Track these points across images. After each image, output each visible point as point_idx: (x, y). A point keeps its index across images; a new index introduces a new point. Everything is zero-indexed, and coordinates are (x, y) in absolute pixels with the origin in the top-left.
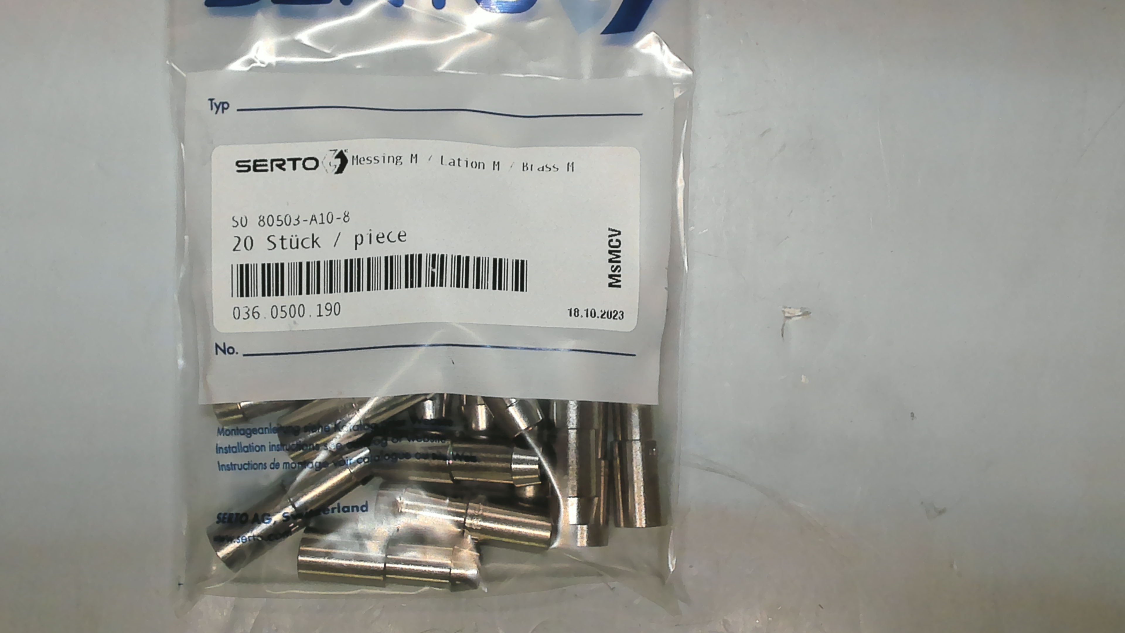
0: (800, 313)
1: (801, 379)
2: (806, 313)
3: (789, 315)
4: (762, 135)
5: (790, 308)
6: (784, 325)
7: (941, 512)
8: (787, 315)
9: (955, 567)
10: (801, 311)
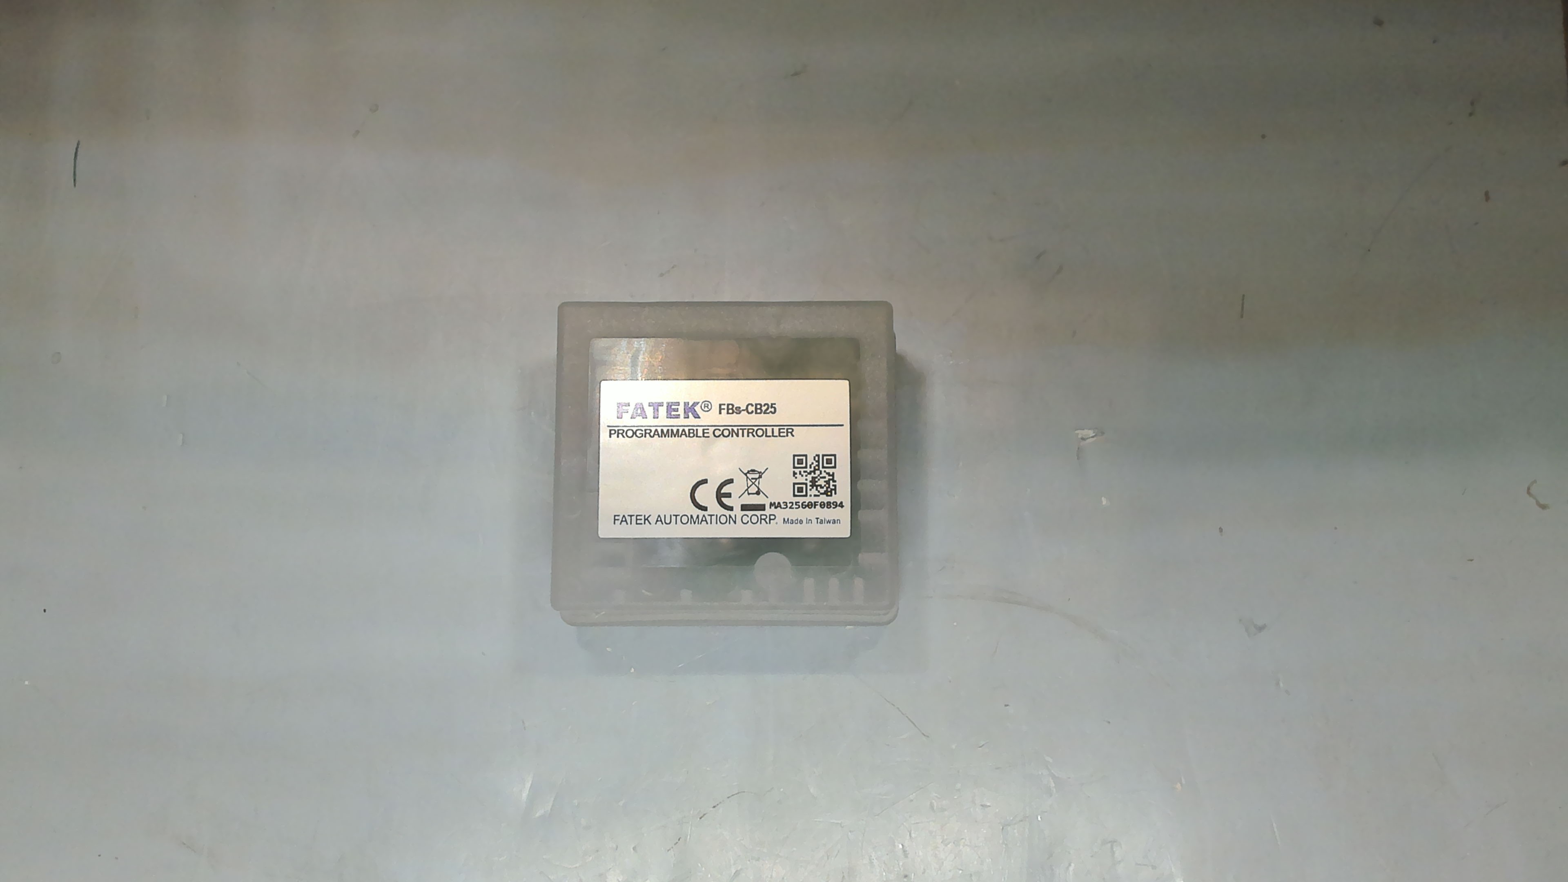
0: (1094, 434)
1: (1102, 502)
2: (1100, 432)
3: (1084, 437)
4: (1038, 257)
5: (1083, 430)
6: (1079, 448)
7: (1261, 629)
8: (1080, 436)
9: (1281, 685)
10: (1094, 433)
